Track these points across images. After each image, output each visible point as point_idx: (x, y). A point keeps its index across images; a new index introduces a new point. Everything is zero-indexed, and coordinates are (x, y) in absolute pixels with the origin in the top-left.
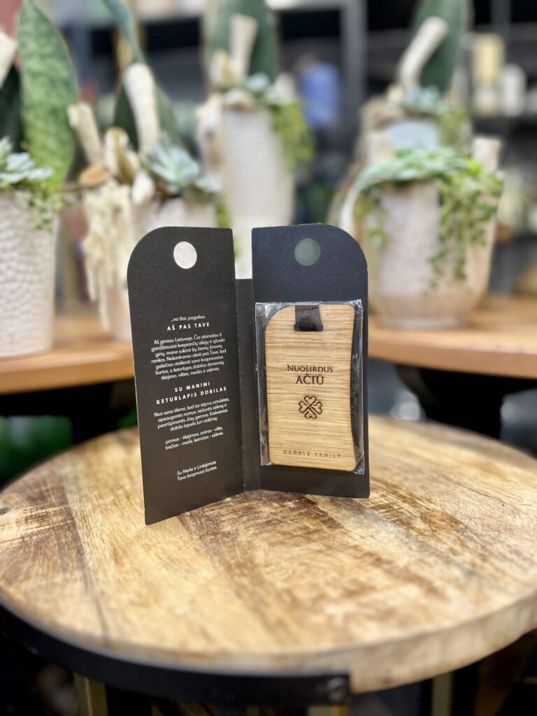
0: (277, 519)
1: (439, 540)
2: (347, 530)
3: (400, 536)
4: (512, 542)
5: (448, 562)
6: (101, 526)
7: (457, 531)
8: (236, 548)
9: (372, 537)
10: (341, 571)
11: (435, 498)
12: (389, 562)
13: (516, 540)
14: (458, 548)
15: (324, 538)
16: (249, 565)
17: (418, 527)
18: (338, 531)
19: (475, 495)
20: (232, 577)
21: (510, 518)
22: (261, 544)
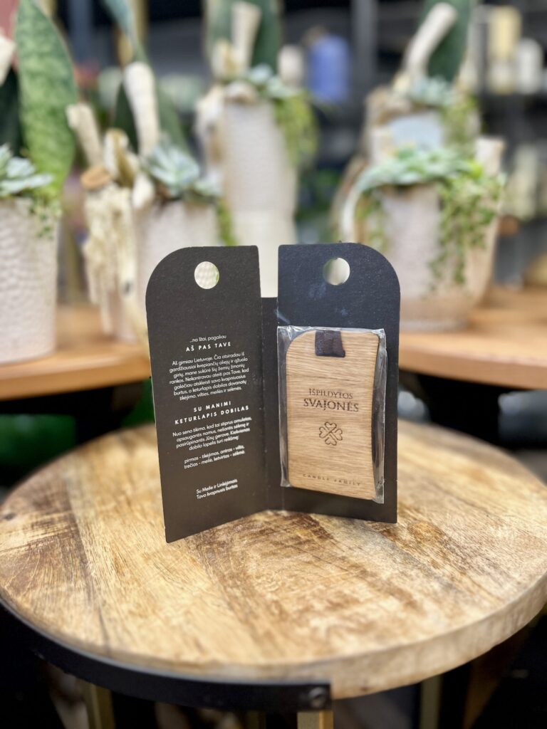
0: (271, 529)
1: (423, 552)
2: (336, 541)
3: (386, 548)
4: (492, 554)
5: (429, 575)
6: (103, 533)
7: (441, 543)
8: (231, 558)
9: (360, 548)
10: (327, 583)
11: (424, 508)
12: (373, 575)
13: (496, 553)
14: (439, 561)
15: (313, 549)
16: (242, 576)
17: (404, 538)
18: (327, 541)
19: (461, 505)
20: (225, 588)
21: (492, 529)
22: (254, 554)
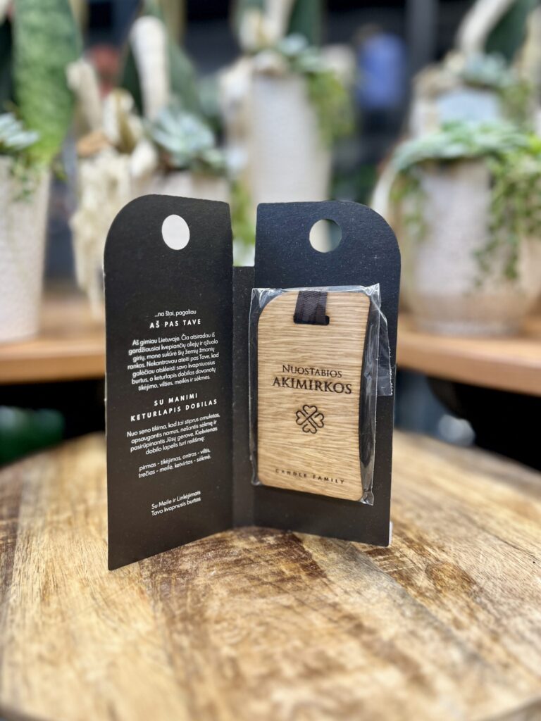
0: (250, 559)
1: (442, 605)
2: (329, 581)
3: (394, 595)
4: (537, 615)
5: (447, 638)
6: (44, 549)
7: (468, 594)
8: (189, 593)
9: (359, 592)
10: (307, 638)
12: (371, 632)
14: (464, 619)
15: (299, 589)
16: (197, 618)
17: (419, 584)
18: (318, 580)
20: (171, 633)
22: (220, 591)
